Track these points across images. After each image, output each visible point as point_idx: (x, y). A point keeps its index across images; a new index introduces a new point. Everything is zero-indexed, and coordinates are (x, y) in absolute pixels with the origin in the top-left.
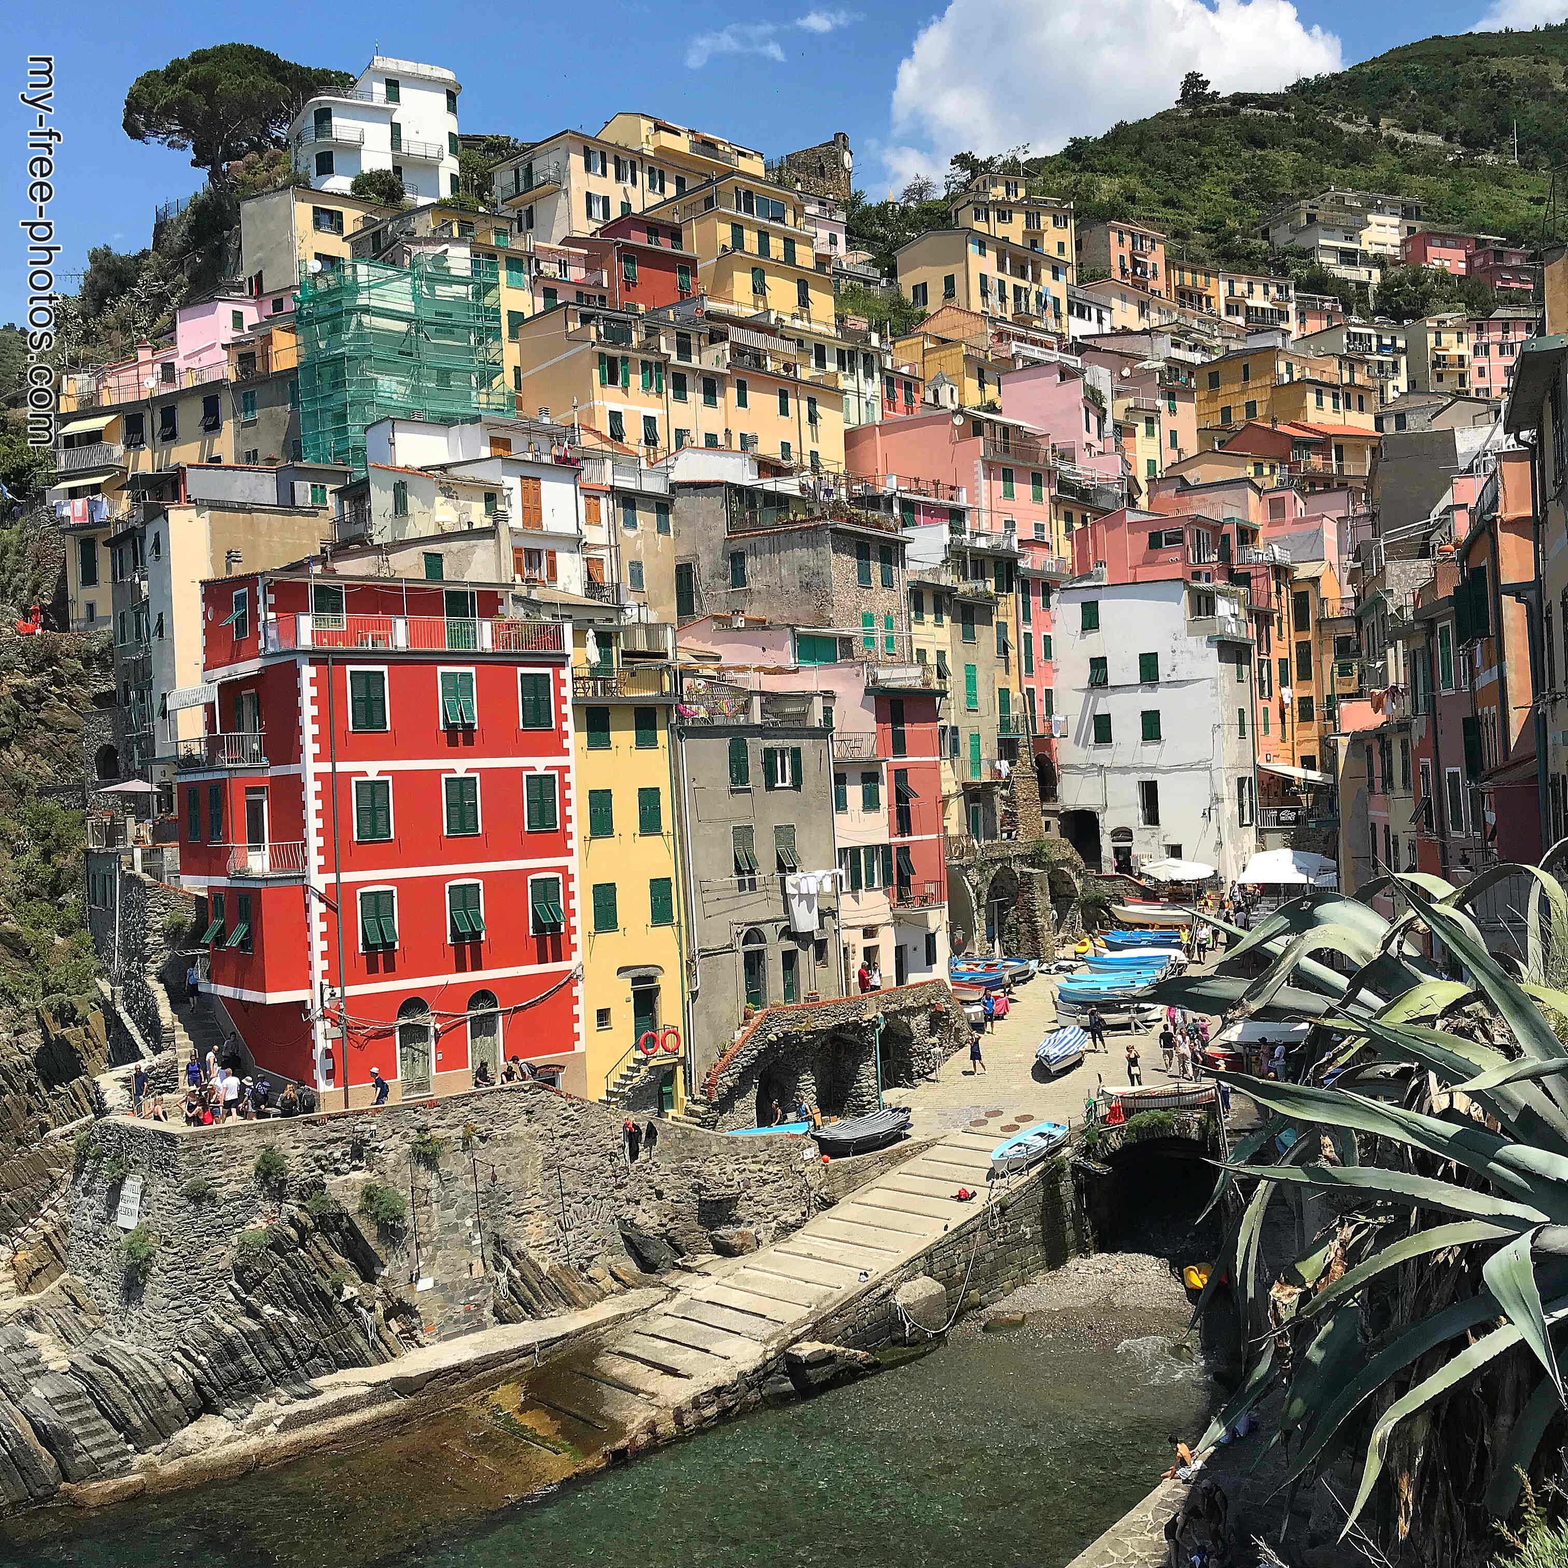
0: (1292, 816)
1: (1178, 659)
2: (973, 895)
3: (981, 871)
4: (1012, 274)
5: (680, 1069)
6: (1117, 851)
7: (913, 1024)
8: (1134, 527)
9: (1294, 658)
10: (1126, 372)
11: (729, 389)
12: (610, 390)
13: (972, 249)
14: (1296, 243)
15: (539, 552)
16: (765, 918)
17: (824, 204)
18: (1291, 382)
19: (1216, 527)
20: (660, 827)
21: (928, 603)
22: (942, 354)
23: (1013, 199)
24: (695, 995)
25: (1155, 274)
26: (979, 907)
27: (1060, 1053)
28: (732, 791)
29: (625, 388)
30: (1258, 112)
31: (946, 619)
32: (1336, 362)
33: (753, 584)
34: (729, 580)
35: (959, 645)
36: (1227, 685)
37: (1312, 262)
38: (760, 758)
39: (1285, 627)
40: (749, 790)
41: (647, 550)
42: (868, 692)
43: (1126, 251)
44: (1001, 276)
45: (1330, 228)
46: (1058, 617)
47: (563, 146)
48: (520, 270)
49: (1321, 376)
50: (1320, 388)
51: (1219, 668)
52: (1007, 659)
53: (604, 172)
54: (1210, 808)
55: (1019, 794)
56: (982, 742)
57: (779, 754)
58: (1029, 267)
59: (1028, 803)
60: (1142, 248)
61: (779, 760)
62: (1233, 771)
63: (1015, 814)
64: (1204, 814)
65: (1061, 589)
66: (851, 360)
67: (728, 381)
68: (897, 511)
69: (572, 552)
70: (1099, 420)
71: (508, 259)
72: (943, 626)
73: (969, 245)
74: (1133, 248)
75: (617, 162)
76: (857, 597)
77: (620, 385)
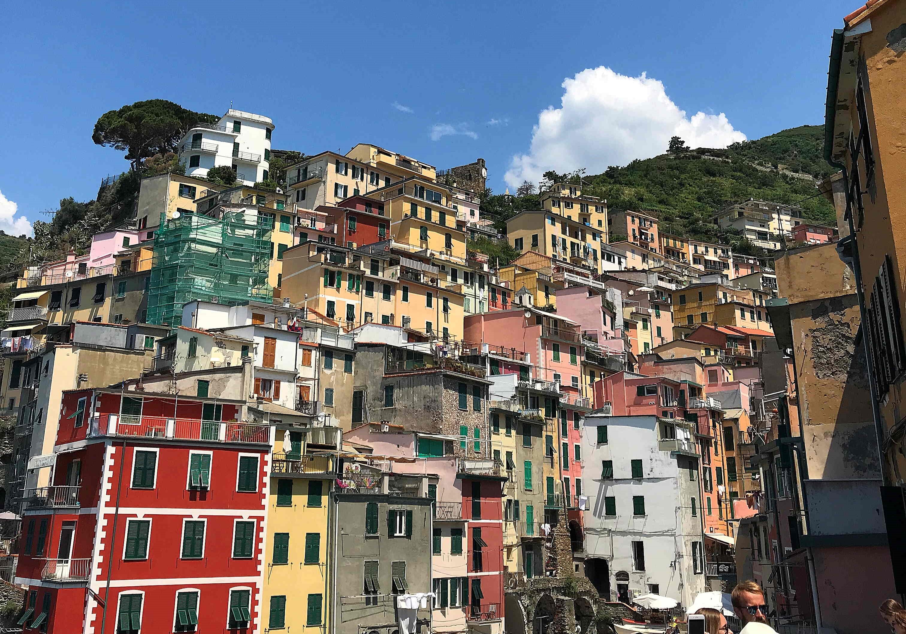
0: (726, 568)
1: (654, 464)
2: (524, 613)
3: (530, 597)
4: (570, 236)
8: (629, 383)
9: (726, 467)
10: (631, 293)
11: (398, 292)
12: (330, 289)
13: (548, 222)
14: (732, 227)
15: (270, 381)
16: (381, 625)
17: (468, 195)
18: (726, 304)
19: (676, 385)
20: (318, 559)
21: (502, 421)
22: (525, 277)
23: (573, 196)
25: (652, 239)
26: (529, 621)
28: (367, 538)
29: (338, 289)
30: (711, 158)
31: (513, 432)
32: (751, 293)
33: (397, 405)
34: (383, 402)
35: (521, 448)
36: (683, 482)
37: (742, 237)
38: (386, 516)
39: (719, 447)
40: (377, 537)
41: (337, 381)
42: (458, 476)
43: (636, 226)
44: (564, 236)
45: (751, 220)
46: (584, 434)
47: (325, 159)
48: (288, 223)
49: (743, 301)
50: (743, 307)
51: (678, 472)
52: (552, 459)
53: (346, 174)
54: (675, 562)
55: (558, 546)
56: (534, 511)
57: (398, 514)
58: (580, 233)
59: (564, 552)
60: (645, 226)
61: (398, 517)
62: (689, 538)
63: (556, 559)
64: (671, 565)
65: (585, 417)
66: (472, 278)
67: (398, 286)
68: (488, 365)
69: (290, 382)
70: (612, 319)
71: (282, 216)
72: (511, 436)
73: (546, 219)
74: (640, 225)
75: (354, 169)
76: (457, 416)
77: (335, 287)
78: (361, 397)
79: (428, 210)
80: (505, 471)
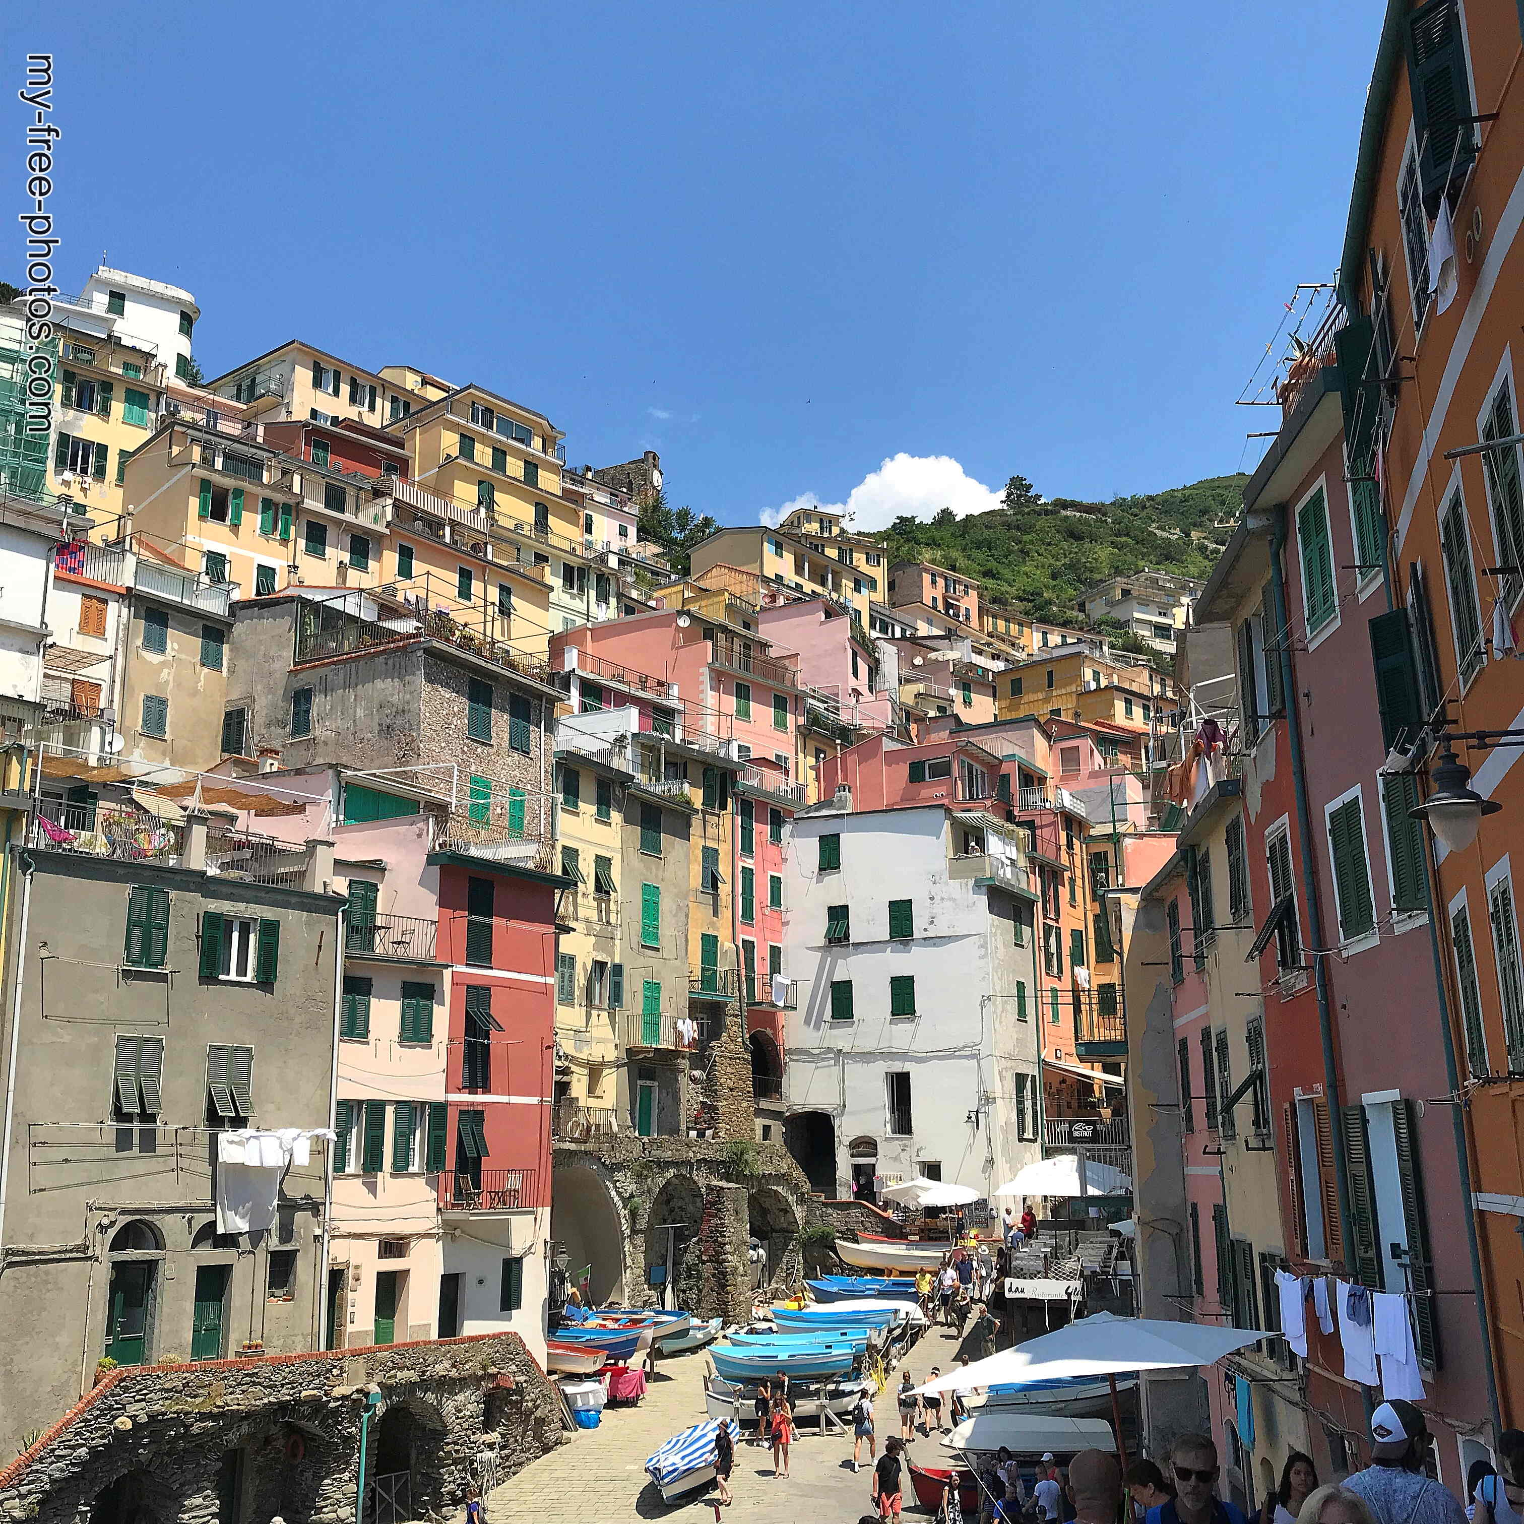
0: (1088, 1132)
1: (938, 907)
2: (623, 1212)
3: (640, 1177)
4: (811, 579)
6: (858, 1170)
7: (449, 1406)
8: (893, 755)
9: (1091, 934)
10: (918, 661)
11: (386, 554)
12: (213, 526)
13: (768, 549)
14: (1110, 615)
16: (167, 1205)
17: (617, 496)
18: (1098, 689)
19: (993, 765)
21: (587, 787)
22: (703, 603)
23: (826, 535)
25: (967, 618)
26: (634, 1232)
27: (680, 1466)
28: (126, 974)
29: (235, 527)
30: (1078, 514)
31: (616, 817)
32: (1146, 673)
33: (318, 731)
34: (289, 729)
35: (636, 859)
36: (1000, 946)
37: (1127, 633)
38: (194, 928)
39: (1079, 892)
40: (163, 978)
42: (432, 859)
43: (939, 592)
45: (1144, 603)
46: (790, 853)
47: (289, 358)
48: (144, 405)
49: (1130, 685)
50: (1130, 697)
51: (989, 922)
52: (716, 897)
53: (336, 392)
54: (977, 1112)
55: (722, 1080)
56: (664, 996)
57: (236, 926)
58: (830, 576)
59: (735, 1094)
60: (955, 592)
61: (236, 936)
62: (1010, 1064)
63: (715, 1108)
64: (969, 1118)
65: (795, 819)
66: (581, 578)
67: (387, 542)
68: (575, 693)
69: (27, 652)
70: (870, 668)
71: (128, 391)
72: (610, 825)
73: (765, 544)
74: (946, 591)
75: (354, 384)
76: (464, 752)
77: (228, 522)
78: (240, 723)
79: (500, 455)
80: (591, 898)
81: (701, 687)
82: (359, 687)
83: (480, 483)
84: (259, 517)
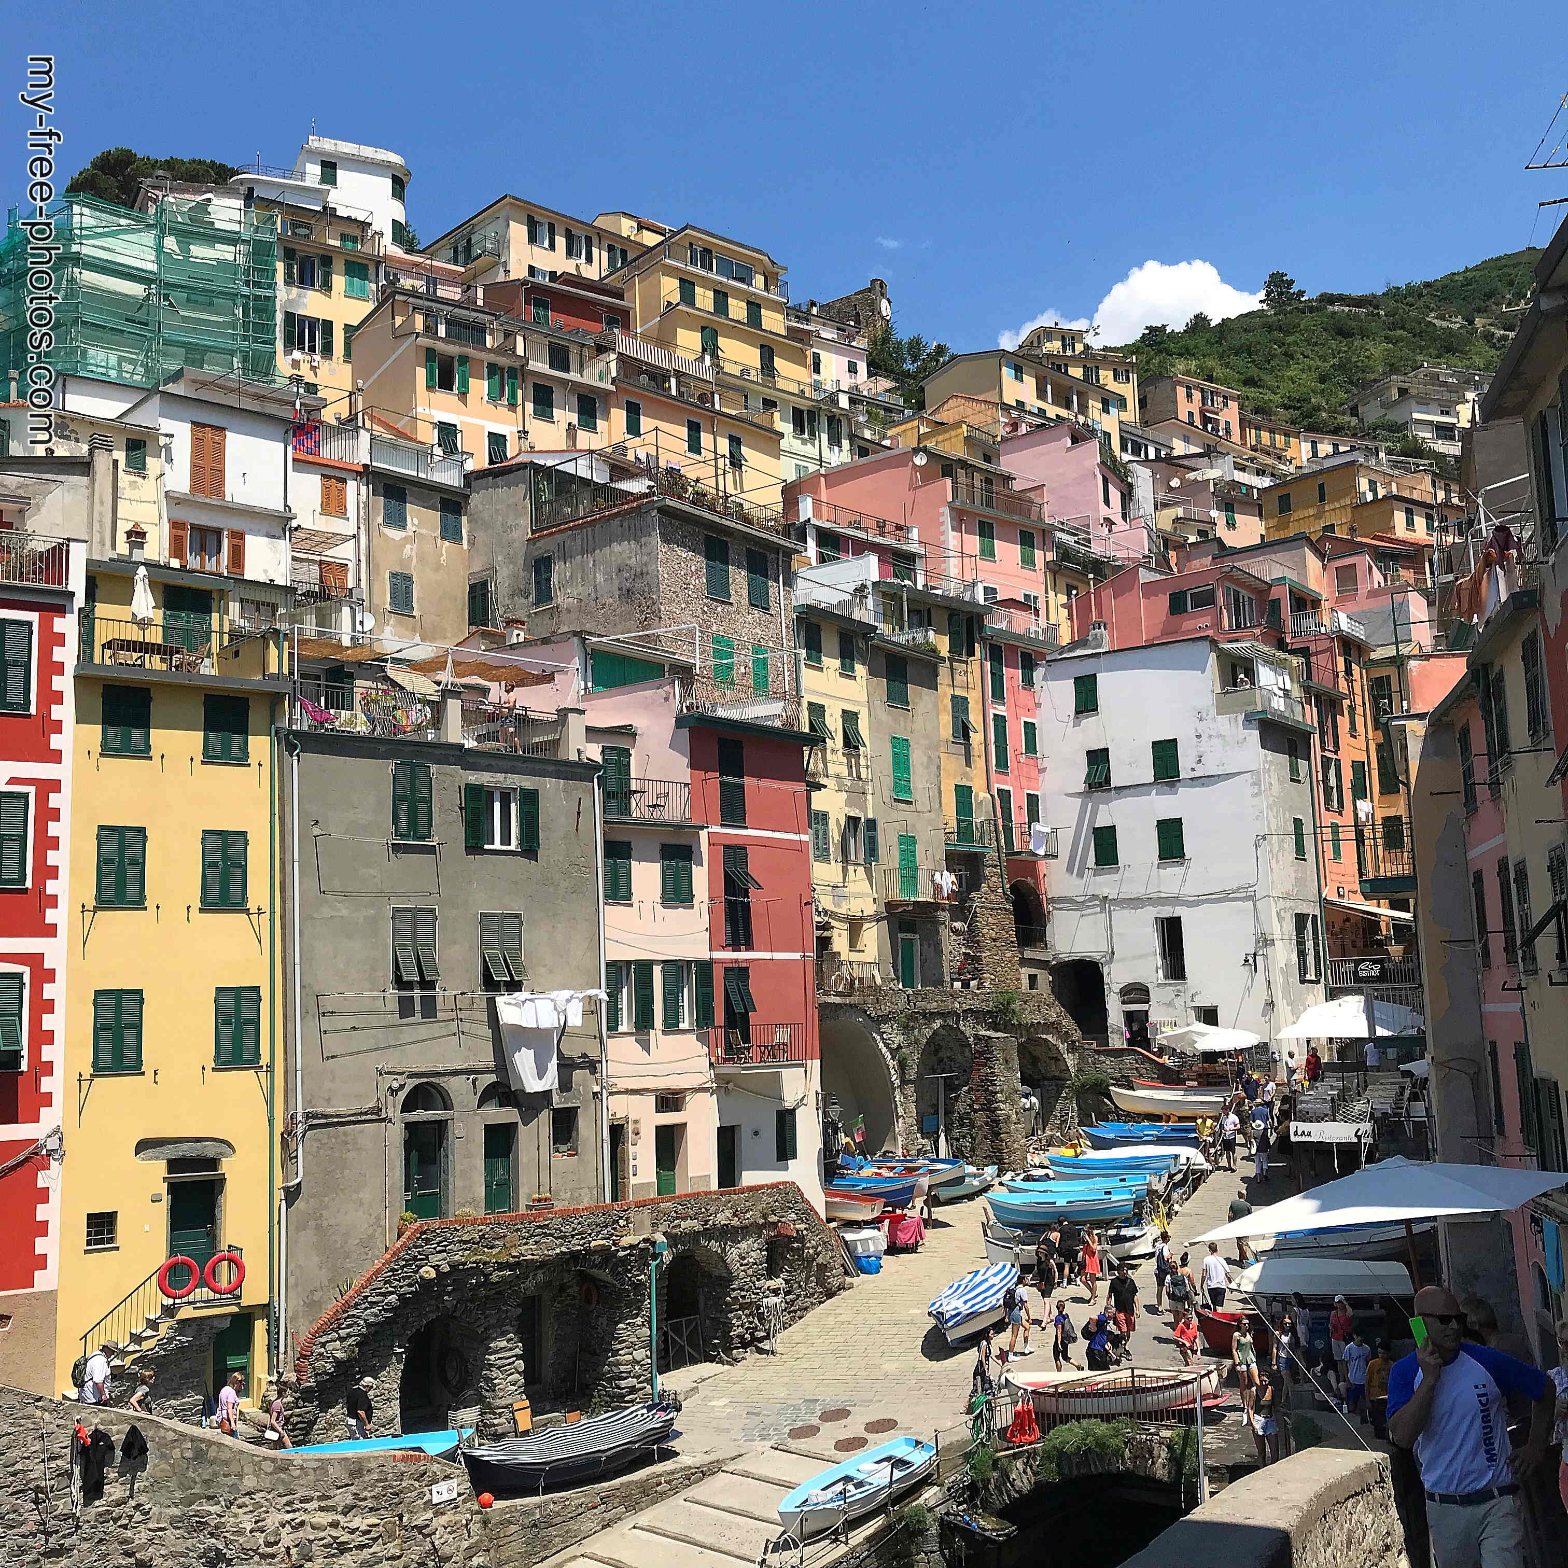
0: (1375, 971)
1: (1205, 744)
2: (891, 1063)
3: (906, 1028)
4: (1054, 403)
5: (260, 1326)
6: (1130, 1017)
7: (733, 1254)
8: (1150, 589)
9: (1374, 765)
10: (1175, 483)
11: (613, 411)
12: (441, 396)
13: (1007, 374)
14: (1387, 417)
15: (218, 532)
16: (451, 1067)
17: (844, 331)
18: (1375, 500)
19: (1262, 589)
20: (244, 899)
21: (830, 641)
22: (940, 438)
23: (1069, 353)
24: (292, 1195)
25: (1228, 431)
26: (904, 1082)
27: (964, 1309)
28: (397, 848)
29: (463, 396)
30: (1347, 309)
31: (860, 670)
32: (1428, 479)
33: (561, 599)
34: (532, 598)
35: (884, 714)
36: (1274, 782)
37: (1405, 436)
38: (456, 799)
39: (1359, 720)
40: (431, 850)
41: (421, 559)
42: (680, 722)
43: (1195, 406)
44: (1041, 404)
45: (1424, 402)
46: (1044, 698)
47: (503, 214)
48: (364, 277)
49: (1411, 493)
50: (1411, 507)
51: (1262, 757)
52: (967, 746)
53: (552, 246)
54: (1255, 955)
55: (985, 931)
56: (920, 849)
57: (497, 796)
58: (1075, 398)
59: (998, 944)
60: (1213, 404)
61: (497, 805)
62: (1288, 904)
63: (979, 959)
64: (1247, 961)
65: (1047, 662)
66: (811, 421)
67: (613, 400)
69: (274, 537)
70: (1123, 495)
71: (348, 263)
72: (855, 678)
73: (1004, 369)
74: (1203, 404)
75: (569, 237)
76: (704, 612)
77: (456, 391)
78: (484, 595)
79: (721, 297)
80: (840, 753)
81: (942, 529)
82: (597, 552)
83: (703, 329)
84: (486, 383)
